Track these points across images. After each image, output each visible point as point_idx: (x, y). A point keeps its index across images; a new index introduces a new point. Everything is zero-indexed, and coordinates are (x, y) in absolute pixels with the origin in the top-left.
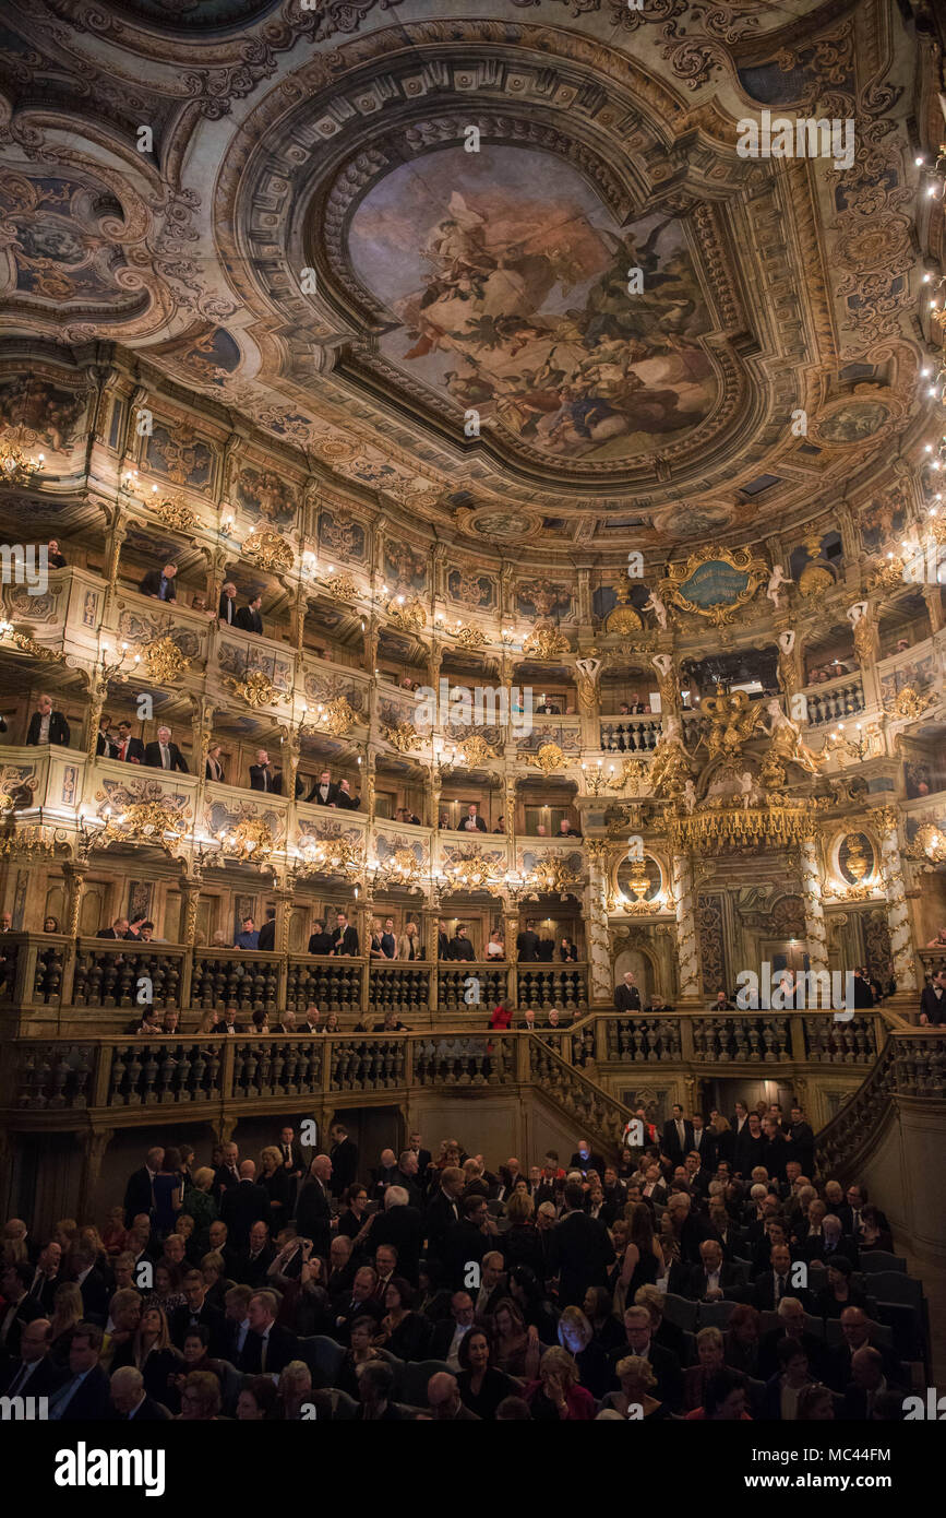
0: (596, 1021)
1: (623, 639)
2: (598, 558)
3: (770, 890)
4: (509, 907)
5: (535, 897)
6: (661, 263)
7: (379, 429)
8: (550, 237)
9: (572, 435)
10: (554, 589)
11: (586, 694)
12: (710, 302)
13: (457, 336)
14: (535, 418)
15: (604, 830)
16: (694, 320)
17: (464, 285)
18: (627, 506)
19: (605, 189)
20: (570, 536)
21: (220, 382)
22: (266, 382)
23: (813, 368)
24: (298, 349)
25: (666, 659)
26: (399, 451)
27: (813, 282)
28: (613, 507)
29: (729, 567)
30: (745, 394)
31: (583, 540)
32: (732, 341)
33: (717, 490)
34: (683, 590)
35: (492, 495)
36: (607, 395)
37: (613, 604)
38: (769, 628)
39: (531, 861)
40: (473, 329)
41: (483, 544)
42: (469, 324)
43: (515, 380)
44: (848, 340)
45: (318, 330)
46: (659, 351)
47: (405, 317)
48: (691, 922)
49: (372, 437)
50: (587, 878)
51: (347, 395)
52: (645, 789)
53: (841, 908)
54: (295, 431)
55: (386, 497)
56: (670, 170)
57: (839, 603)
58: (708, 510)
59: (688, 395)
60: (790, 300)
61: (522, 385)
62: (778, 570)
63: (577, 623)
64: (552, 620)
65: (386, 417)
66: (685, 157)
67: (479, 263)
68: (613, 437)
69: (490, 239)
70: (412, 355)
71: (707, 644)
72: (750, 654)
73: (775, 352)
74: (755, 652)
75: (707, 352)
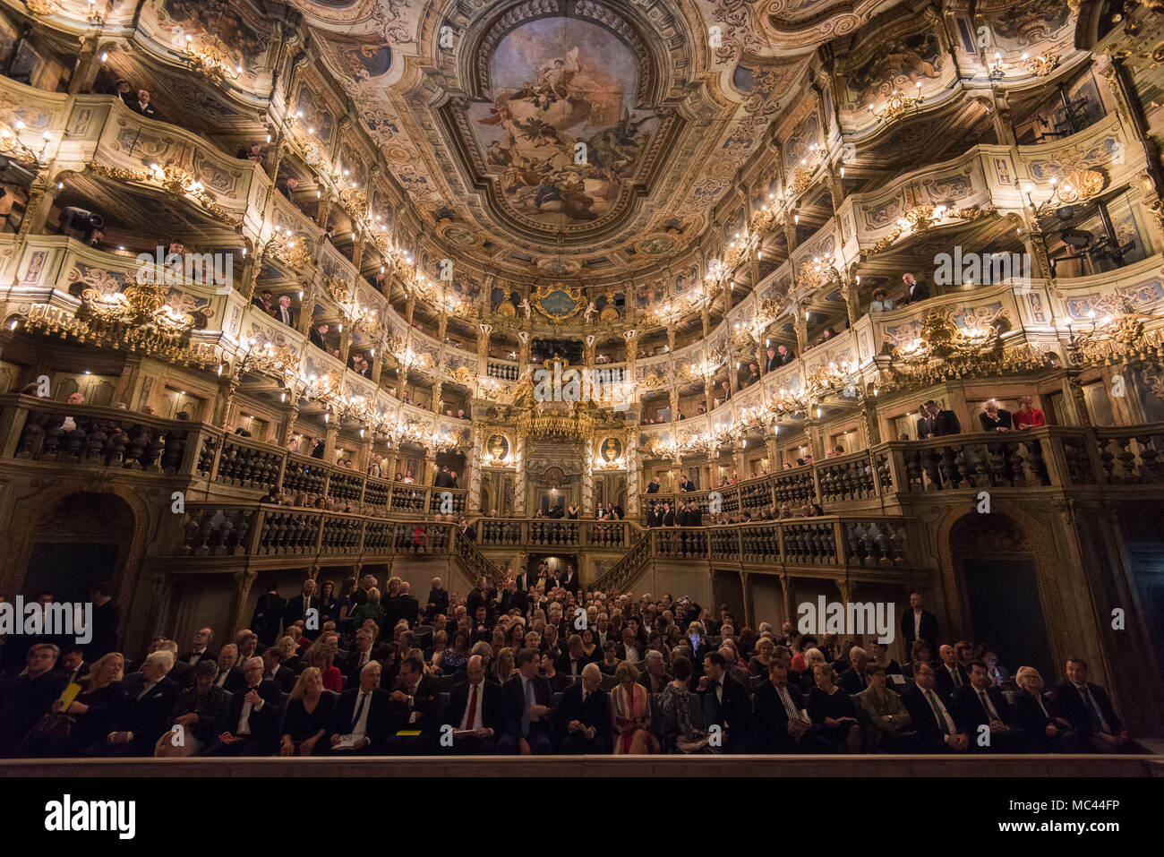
0: (477, 523)
1: (505, 319)
2: (499, 271)
3: (545, 463)
4: (431, 454)
5: (445, 451)
6: (636, 135)
7: (437, 154)
8: (600, 96)
9: (531, 202)
10: (472, 281)
11: (483, 344)
12: (641, 164)
13: (517, 124)
14: (520, 185)
15: (486, 419)
16: (628, 170)
17: (542, 98)
18: (534, 249)
19: (641, 86)
20: (490, 255)
21: (358, 79)
22: (390, 95)
23: (661, 215)
24: (428, 85)
25: (526, 335)
26: (439, 172)
27: (690, 175)
28: (526, 247)
29: (568, 297)
30: (623, 216)
31: (497, 259)
32: (636, 187)
33: (579, 256)
34: (542, 302)
35: (470, 217)
36: (562, 188)
37: (502, 299)
38: (582, 332)
39: (444, 429)
40: (528, 124)
41: (443, 244)
42: (528, 120)
43: (526, 160)
44: (685, 206)
45: (450, 81)
46: (603, 177)
47: (498, 99)
48: (524, 474)
49: (428, 157)
50: (472, 444)
51: (435, 126)
52: (509, 400)
53: (602, 472)
54: (382, 132)
55: (408, 196)
56: (680, 94)
57: (620, 328)
58: (568, 265)
59: (599, 204)
60: (676, 179)
61: (527, 165)
62: (592, 304)
63: (482, 304)
64: (470, 298)
65: (447, 149)
66: (690, 92)
67: (559, 91)
68: (550, 211)
69: (573, 82)
70: (484, 122)
71: (547, 333)
72: (568, 343)
73: (653, 200)
74: (571, 342)
75: (622, 187)
